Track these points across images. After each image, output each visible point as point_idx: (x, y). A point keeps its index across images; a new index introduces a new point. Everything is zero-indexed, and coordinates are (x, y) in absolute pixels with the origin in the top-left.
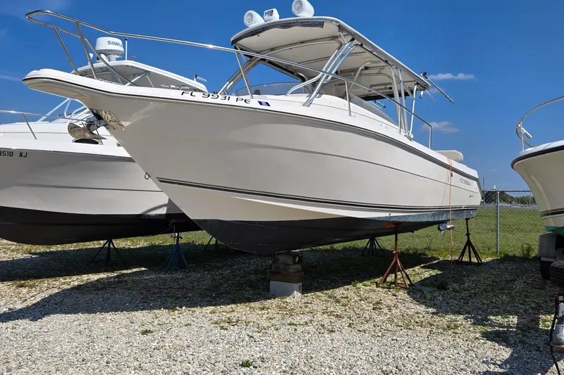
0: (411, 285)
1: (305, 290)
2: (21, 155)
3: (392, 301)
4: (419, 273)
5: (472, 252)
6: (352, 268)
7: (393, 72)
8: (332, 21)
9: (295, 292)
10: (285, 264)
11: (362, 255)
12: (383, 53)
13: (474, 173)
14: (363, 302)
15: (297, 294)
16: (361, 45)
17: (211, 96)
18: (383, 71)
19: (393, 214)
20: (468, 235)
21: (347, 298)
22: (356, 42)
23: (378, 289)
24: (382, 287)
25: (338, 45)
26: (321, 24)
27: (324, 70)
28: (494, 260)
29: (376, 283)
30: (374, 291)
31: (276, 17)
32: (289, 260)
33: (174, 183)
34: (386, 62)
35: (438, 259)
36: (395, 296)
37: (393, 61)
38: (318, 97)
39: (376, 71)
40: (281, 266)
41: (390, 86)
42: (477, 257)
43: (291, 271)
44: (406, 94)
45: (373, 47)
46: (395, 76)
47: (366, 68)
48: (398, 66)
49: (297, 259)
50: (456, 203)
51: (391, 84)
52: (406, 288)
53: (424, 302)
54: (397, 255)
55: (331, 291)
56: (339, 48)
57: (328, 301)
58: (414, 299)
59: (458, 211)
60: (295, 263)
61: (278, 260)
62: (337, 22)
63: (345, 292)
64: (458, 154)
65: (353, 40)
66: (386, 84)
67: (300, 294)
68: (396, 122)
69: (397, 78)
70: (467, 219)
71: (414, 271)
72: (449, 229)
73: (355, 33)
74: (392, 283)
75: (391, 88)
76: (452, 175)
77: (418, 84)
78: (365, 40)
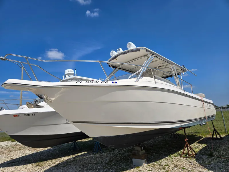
0: (196, 154)
1: (148, 162)
2: (33, 115)
3: (190, 166)
4: (197, 147)
5: (217, 134)
6: (167, 145)
7: (171, 66)
8: (143, 48)
9: (144, 164)
10: (137, 151)
11: (171, 138)
12: (166, 59)
13: (211, 102)
14: (176, 168)
15: (145, 165)
16: (157, 57)
17: (90, 82)
18: (167, 67)
19: (182, 124)
20: (214, 127)
21: (168, 165)
22: (154, 55)
23: (181, 158)
24: (183, 157)
25: (147, 58)
26: (139, 50)
27: (143, 66)
28: (226, 136)
29: (180, 154)
30: (180, 160)
31: (121, 50)
32: (139, 149)
33: (80, 123)
34: (168, 62)
35: (203, 138)
36: (190, 162)
37: (171, 62)
38: (142, 78)
39: (164, 67)
40: (136, 152)
41: (171, 72)
42: (220, 136)
43: (141, 154)
44: (178, 74)
45: (162, 57)
46: (172, 67)
47: (160, 66)
48: (172, 64)
49: (143, 148)
50: (207, 115)
51: (171, 71)
52: (194, 157)
53: (206, 166)
54: (187, 141)
55: (160, 161)
56: (148, 59)
57: (159, 168)
58: (200, 164)
59: (209, 118)
60: (142, 150)
61: (134, 149)
62: (145, 48)
63: (167, 161)
64: (203, 95)
65: (153, 55)
66: (169, 72)
67: (146, 165)
68: (176, 85)
69: (174, 68)
70: (212, 121)
71: (194, 145)
72: (204, 124)
73: (153, 52)
74: (187, 154)
75: (171, 73)
76: (204, 104)
77: (182, 69)
78: (158, 55)
